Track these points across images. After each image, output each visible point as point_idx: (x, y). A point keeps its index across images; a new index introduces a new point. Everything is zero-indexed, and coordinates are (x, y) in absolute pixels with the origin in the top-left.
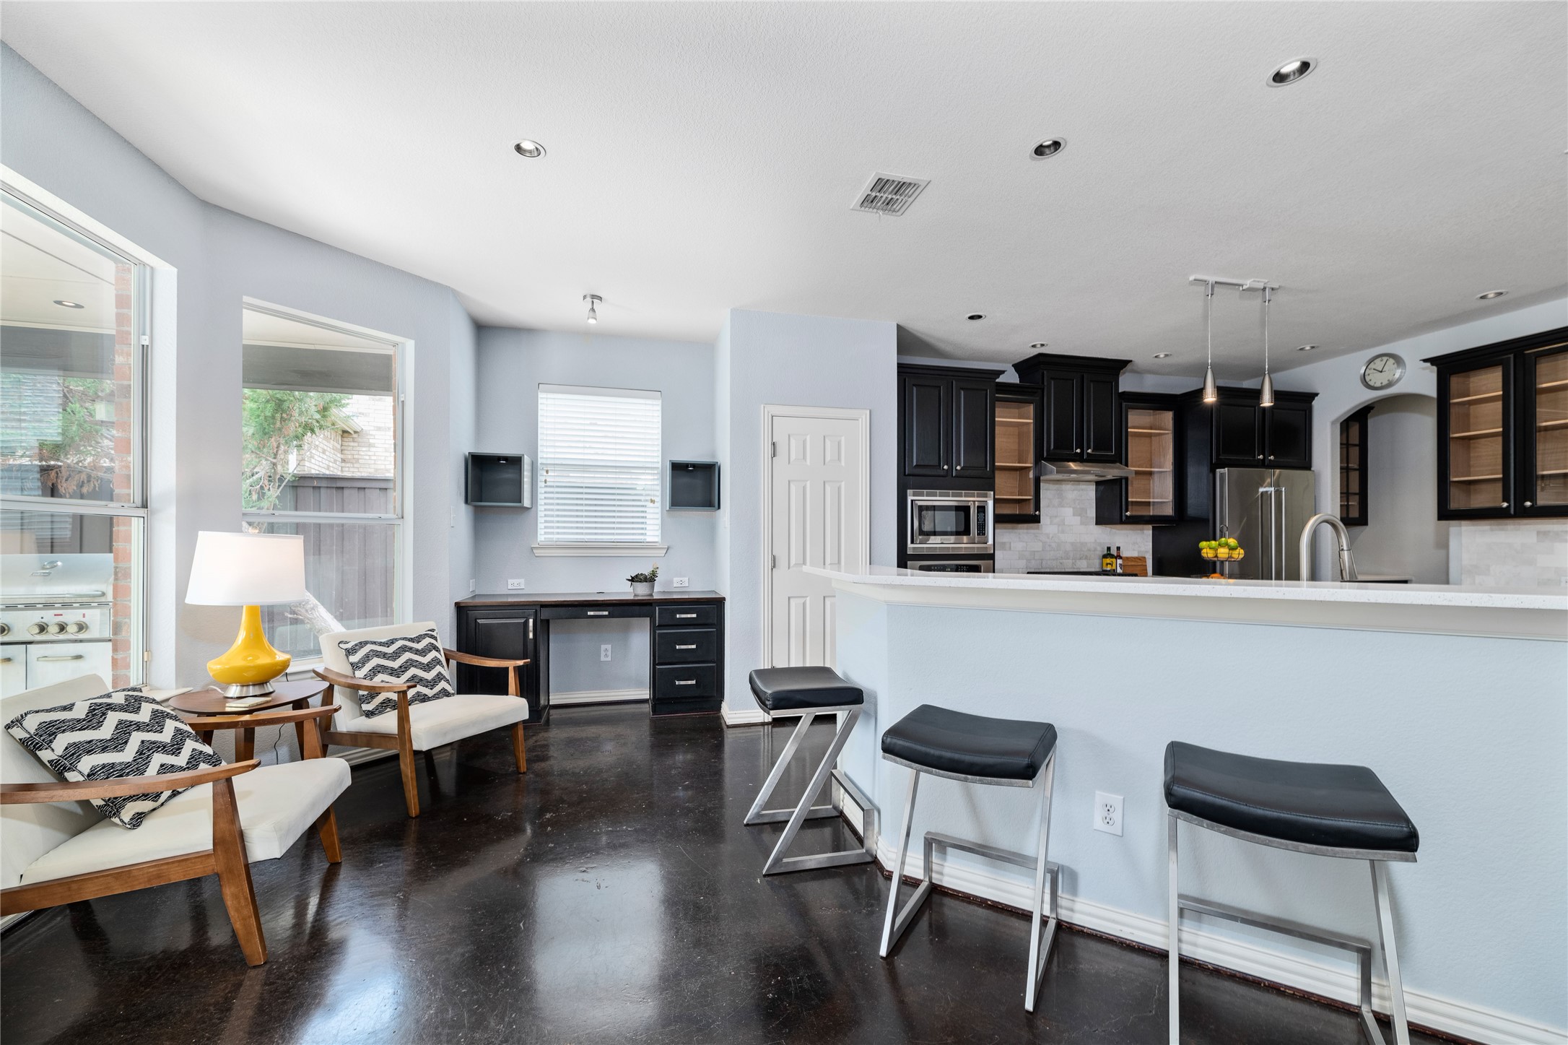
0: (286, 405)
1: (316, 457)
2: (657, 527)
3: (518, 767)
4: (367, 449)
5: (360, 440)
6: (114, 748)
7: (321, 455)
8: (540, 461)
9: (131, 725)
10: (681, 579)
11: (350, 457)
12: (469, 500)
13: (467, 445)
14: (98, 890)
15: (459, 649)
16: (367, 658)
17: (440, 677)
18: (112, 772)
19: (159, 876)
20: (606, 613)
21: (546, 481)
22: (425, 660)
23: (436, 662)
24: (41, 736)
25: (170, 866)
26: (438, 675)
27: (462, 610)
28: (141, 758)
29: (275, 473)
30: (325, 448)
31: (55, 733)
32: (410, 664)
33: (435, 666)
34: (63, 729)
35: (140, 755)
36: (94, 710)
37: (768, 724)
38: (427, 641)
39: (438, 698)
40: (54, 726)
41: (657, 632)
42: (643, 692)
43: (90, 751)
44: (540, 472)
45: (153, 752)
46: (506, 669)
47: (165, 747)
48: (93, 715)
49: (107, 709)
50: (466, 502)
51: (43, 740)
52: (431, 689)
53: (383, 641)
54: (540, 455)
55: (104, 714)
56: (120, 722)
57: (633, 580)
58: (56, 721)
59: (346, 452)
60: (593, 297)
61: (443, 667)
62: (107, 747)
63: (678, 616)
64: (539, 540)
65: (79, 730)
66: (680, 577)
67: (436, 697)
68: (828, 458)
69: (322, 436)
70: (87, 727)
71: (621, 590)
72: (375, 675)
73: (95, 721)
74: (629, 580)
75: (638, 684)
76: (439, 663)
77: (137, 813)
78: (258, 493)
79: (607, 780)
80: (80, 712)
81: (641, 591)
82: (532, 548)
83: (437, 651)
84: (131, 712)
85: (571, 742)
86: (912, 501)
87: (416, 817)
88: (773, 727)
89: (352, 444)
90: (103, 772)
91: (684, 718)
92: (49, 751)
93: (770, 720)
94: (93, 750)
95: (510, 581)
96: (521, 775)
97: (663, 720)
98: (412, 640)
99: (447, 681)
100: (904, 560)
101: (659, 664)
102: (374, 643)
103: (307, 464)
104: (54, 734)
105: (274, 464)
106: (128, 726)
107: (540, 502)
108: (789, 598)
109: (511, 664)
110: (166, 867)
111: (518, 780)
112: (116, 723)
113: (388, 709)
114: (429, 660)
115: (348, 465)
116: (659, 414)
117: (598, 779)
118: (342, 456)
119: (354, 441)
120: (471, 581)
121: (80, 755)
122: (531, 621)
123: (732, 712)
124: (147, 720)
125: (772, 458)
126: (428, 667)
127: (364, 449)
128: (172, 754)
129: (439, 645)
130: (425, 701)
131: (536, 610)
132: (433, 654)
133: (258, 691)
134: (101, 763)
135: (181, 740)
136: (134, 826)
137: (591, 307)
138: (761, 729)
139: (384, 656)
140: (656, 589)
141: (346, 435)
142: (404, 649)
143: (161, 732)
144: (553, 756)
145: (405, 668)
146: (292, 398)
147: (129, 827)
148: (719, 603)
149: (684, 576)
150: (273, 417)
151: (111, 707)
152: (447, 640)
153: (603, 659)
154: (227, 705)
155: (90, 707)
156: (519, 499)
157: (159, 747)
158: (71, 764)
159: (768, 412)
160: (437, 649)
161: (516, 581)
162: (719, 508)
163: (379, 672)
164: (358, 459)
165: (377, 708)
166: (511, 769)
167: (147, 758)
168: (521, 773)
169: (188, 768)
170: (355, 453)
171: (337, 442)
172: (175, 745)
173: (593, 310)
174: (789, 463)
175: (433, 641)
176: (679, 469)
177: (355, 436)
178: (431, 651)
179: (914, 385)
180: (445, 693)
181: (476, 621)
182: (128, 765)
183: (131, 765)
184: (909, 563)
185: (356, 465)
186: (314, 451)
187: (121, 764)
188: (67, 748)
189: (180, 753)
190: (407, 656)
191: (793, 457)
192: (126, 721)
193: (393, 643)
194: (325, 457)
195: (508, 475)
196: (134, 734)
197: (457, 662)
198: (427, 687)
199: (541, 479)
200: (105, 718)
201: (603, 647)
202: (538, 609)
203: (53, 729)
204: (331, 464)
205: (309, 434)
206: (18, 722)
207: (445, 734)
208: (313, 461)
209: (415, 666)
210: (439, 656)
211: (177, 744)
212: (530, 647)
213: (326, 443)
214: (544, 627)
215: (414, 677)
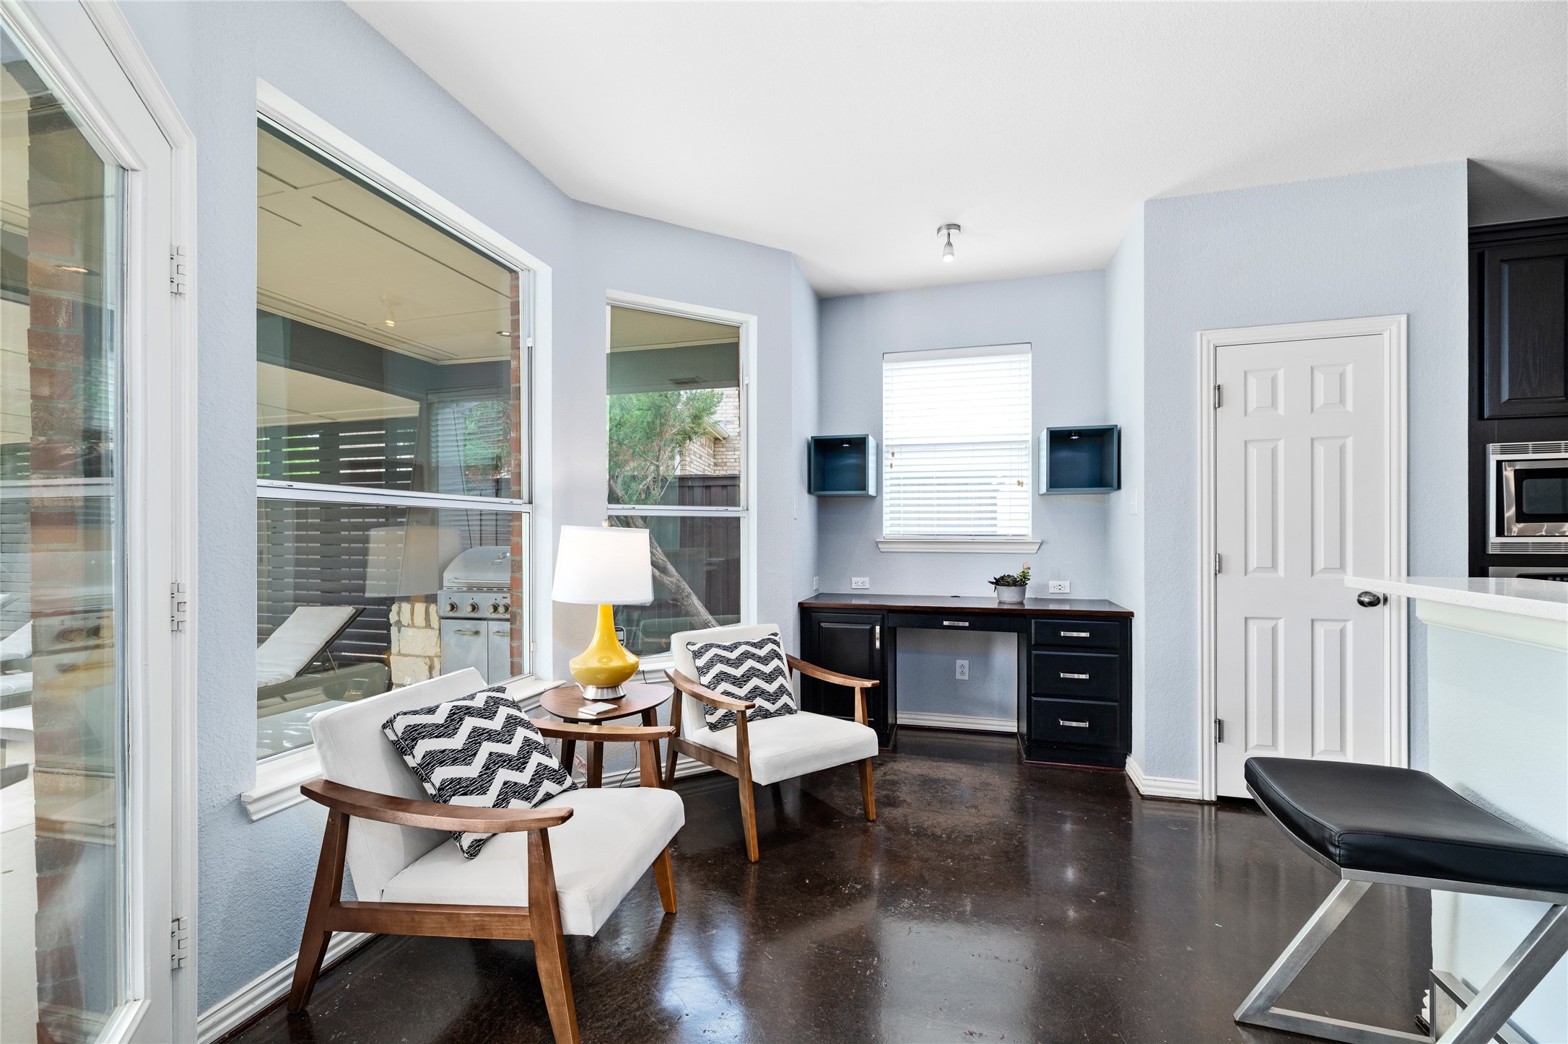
0: (663, 410)
1: (695, 462)
2: (1026, 516)
3: (866, 813)
4: (733, 453)
5: (727, 445)
6: (463, 761)
7: (699, 460)
8: (885, 443)
9: (483, 734)
10: (1059, 583)
11: (720, 461)
12: (812, 489)
13: (809, 430)
14: (434, 928)
15: (803, 657)
16: (710, 664)
17: (782, 690)
18: (458, 789)
19: (482, 928)
20: (967, 624)
21: (891, 466)
22: (767, 669)
23: (778, 672)
24: (406, 740)
25: (492, 919)
26: (780, 687)
27: (807, 612)
28: (487, 773)
29: (658, 475)
30: (701, 453)
31: (417, 738)
32: (752, 673)
33: (777, 676)
34: (423, 734)
35: (485, 770)
36: (454, 714)
37: (1209, 803)
38: (770, 646)
39: (780, 715)
40: (416, 730)
41: (1034, 652)
42: (1009, 724)
43: (442, 762)
44: (885, 455)
45: (498, 767)
46: (853, 689)
47: (510, 761)
48: (451, 720)
49: (465, 714)
50: (809, 492)
51: (407, 745)
52: (773, 704)
53: (727, 644)
54: (885, 435)
55: (462, 719)
56: (475, 730)
57: (999, 582)
58: (418, 726)
59: (717, 457)
60: (950, 226)
61: (785, 678)
62: (457, 759)
63: (1062, 634)
64: (884, 533)
65: (436, 737)
66: (1059, 580)
67: (778, 713)
68: (1320, 400)
69: (699, 443)
70: (443, 735)
71: (982, 595)
72: (718, 683)
73: (451, 727)
74: (992, 583)
75: (1002, 711)
76: (781, 673)
77: (476, 840)
78: (646, 493)
79: (979, 859)
80: (440, 718)
81: (1009, 597)
82: (877, 543)
83: (779, 659)
84: (486, 718)
85: (927, 783)
86: (1499, 463)
87: (756, 862)
88: (1218, 810)
89: (722, 449)
90: (450, 788)
91: (1072, 770)
92: (411, 757)
93: (1214, 798)
94: (444, 761)
95: (854, 579)
96: (869, 824)
97: (1041, 768)
98: (754, 645)
99: (789, 695)
100: (1480, 564)
101: (1036, 695)
102: (719, 646)
103: (688, 468)
104: (415, 740)
105: (658, 466)
106: (480, 735)
107: (885, 489)
108: (1246, 619)
109: (858, 684)
110: (488, 919)
111: (865, 831)
112: (470, 730)
113: (731, 724)
114: (771, 669)
115: (719, 468)
116: (1029, 372)
117: (967, 853)
118: (715, 461)
119: (723, 447)
120: (815, 578)
121: (433, 766)
122: (878, 628)
123: (1149, 777)
124: (499, 728)
125: (1215, 408)
126: (770, 678)
127: (730, 453)
128: (517, 770)
129: (782, 653)
130: (767, 718)
131: (883, 616)
132: (776, 662)
133: (608, 694)
134: (450, 777)
135: (528, 752)
136: (471, 855)
137: (946, 241)
138: (1198, 809)
139: (727, 662)
140: (1027, 596)
141: (717, 442)
142: (747, 655)
143: (510, 743)
144: (905, 801)
145: (748, 677)
146: (668, 405)
147: (467, 856)
148: (1123, 621)
149: (1064, 580)
150: (653, 422)
151: (469, 711)
152: (790, 645)
153: (958, 676)
154: (580, 710)
155: (451, 710)
156: (863, 486)
157: (505, 761)
158: (426, 774)
159: (1209, 342)
160: (779, 657)
161: (860, 580)
162: (1119, 487)
163: (722, 680)
164: (726, 462)
165: (719, 722)
166: (858, 811)
167: (493, 773)
168: (870, 821)
169: (531, 786)
170: (724, 457)
171: (711, 448)
172: (521, 758)
173: (949, 244)
174: (1246, 414)
175: (775, 647)
176: (1059, 439)
177: (724, 442)
178: (773, 659)
179: (1502, 261)
180: (787, 710)
181: (819, 624)
182: (473, 781)
183: (476, 781)
184: (1491, 569)
185: (724, 468)
186: (692, 457)
187: (467, 779)
188: (424, 756)
189: (524, 768)
190: (750, 663)
191: (1252, 404)
192: (480, 728)
193: (736, 648)
194: (701, 462)
195: (852, 461)
196: (485, 744)
197: (801, 674)
198: (769, 700)
199: (886, 462)
200: (461, 724)
201: (959, 662)
202: (886, 614)
203: (415, 734)
204: (706, 468)
205: (688, 441)
206: (389, 724)
207: (785, 767)
208: (692, 465)
209: (757, 676)
210: (781, 666)
211: (523, 758)
212: (877, 658)
213: (703, 450)
214: (890, 636)
215: (756, 688)
